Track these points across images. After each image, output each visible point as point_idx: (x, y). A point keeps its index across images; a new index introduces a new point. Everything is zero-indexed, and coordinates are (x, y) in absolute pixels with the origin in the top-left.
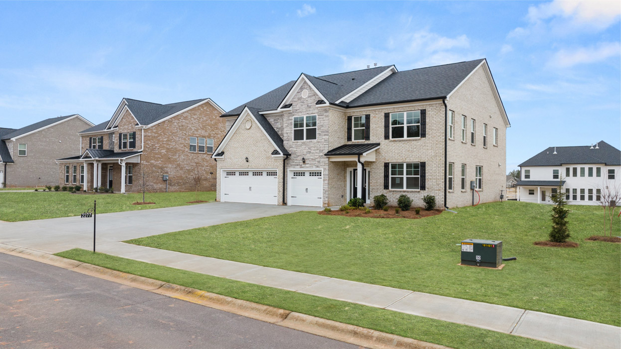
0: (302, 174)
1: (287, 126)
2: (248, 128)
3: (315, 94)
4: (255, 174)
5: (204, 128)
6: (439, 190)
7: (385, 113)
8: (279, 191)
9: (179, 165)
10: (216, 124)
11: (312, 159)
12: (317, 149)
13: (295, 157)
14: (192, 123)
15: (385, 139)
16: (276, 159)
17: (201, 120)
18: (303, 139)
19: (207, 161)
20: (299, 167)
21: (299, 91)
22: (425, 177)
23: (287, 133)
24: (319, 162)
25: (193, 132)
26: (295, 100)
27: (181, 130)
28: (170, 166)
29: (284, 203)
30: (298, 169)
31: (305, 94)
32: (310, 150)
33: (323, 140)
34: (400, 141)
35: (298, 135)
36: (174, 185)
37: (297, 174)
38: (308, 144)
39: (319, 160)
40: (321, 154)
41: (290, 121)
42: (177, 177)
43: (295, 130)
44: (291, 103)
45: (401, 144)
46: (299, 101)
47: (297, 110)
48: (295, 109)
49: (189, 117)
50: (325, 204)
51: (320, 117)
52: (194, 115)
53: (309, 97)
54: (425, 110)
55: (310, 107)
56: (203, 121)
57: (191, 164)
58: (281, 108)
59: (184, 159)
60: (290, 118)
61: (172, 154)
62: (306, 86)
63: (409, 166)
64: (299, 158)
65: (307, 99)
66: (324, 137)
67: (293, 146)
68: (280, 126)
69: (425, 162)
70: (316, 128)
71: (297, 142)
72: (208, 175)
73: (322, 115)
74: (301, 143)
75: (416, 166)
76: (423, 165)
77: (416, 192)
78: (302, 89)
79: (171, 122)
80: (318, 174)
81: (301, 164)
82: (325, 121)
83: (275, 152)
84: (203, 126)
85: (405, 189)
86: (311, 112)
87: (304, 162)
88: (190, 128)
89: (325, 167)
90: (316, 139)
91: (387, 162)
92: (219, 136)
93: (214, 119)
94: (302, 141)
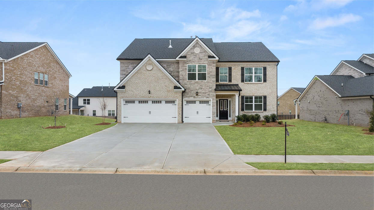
0: (194, 102)
1: (183, 70)
2: (150, 69)
3: (205, 52)
4: (154, 102)
5: (43, 66)
6: (274, 111)
7: (242, 67)
8: (179, 114)
9: (28, 95)
10: (50, 63)
11: (204, 93)
12: (207, 87)
13: (189, 91)
14: (36, 61)
15: (242, 82)
16: (176, 92)
17: (41, 59)
18: (196, 80)
19: (45, 92)
20: (193, 97)
21: (193, 48)
22: (266, 104)
23: (182, 75)
24: (209, 95)
25: (37, 68)
26: (188, 53)
27: (29, 66)
28: (22, 95)
29: (183, 122)
30: (192, 99)
31: (197, 50)
32: (201, 87)
33: (212, 81)
34: (251, 84)
35: (192, 77)
36: (25, 112)
37: (188, 102)
38: (200, 83)
39: (209, 93)
40: (211, 90)
41: (185, 67)
42: (27, 105)
43: (188, 73)
44: (186, 55)
45: (252, 85)
46: (193, 55)
47: (190, 60)
48: (189, 59)
49: (34, 56)
51: (209, 66)
52: (37, 54)
53: (200, 53)
54: (266, 67)
55: (201, 59)
56: (42, 60)
57: (35, 94)
58: (179, 58)
59: (31, 90)
60: (185, 65)
61: (24, 86)
62: (198, 46)
63: (256, 98)
64: (192, 92)
65: (198, 54)
66: (212, 79)
67: (188, 84)
68: (172, 70)
69: (266, 96)
70: (206, 73)
71: (191, 81)
72: (45, 103)
73: (211, 65)
74: (194, 82)
75: (260, 97)
76: (265, 97)
77: (261, 112)
78: (194, 47)
79: (23, 58)
80: (207, 102)
81: (194, 96)
82: (213, 69)
83: (176, 87)
84: (42, 64)
85: (254, 110)
86: (202, 63)
87: (197, 95)
88: (35, 65)
89: (213, 98)
90: (206, 80)
91: (243, 95)
92: (51, 72)
93: (49, 59)
94: (195, 81)
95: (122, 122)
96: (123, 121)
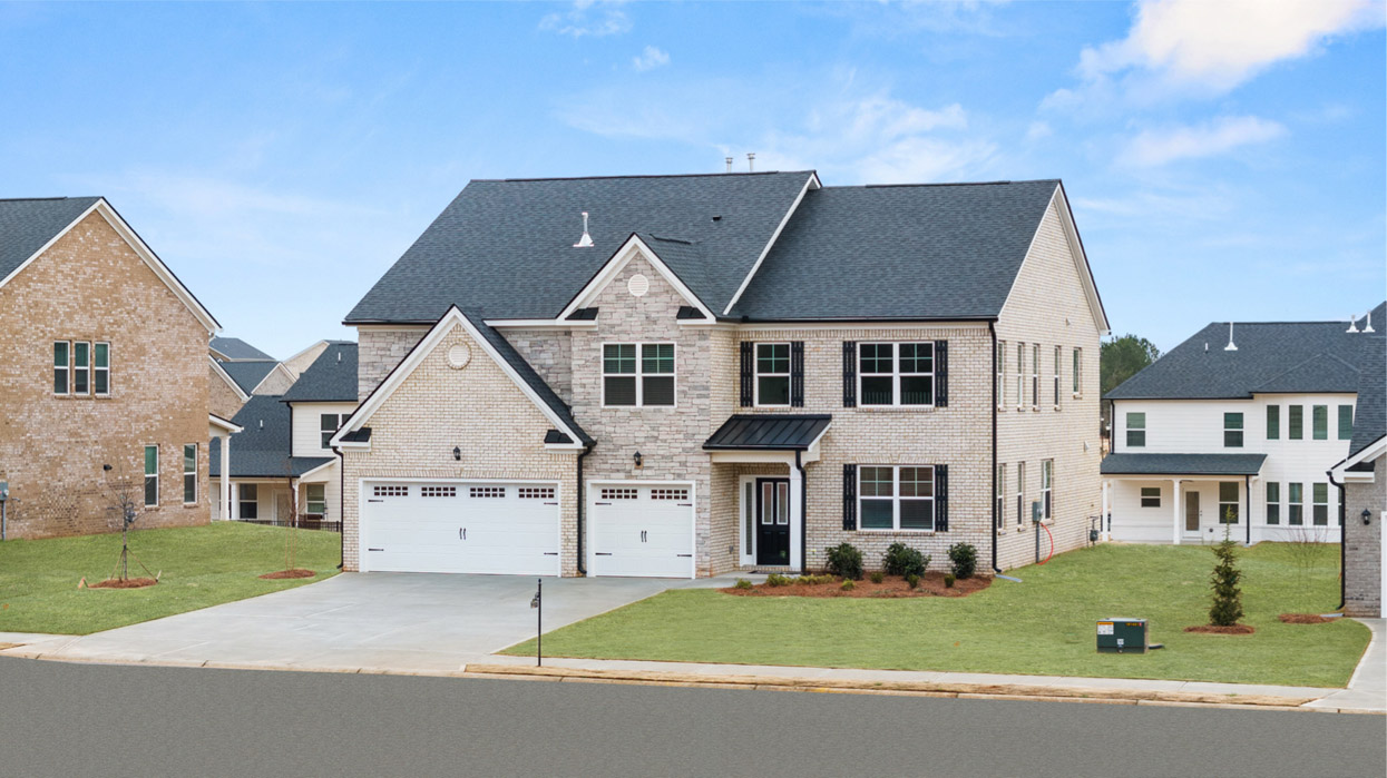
0: (631, 493)
1: (585, 366)
2: (460, 364)
3: (670, 290)
4: (477, 492)
5: (87, 306)
6: (981, 531)
7: (845, 343)
8: (568, 540)
9: (29, 445)
10: (116, 286)
11: (663, 457)
12: (678, 432)
13: (609, 450)
14: (59, 292)
15: (845, 406)
16: (554, 455)
17: (81, 277)
18: (634, 403)
19: (96, 426)
20: (622, 475)
21: (622, 276)
22: (946, 499)
23: (584, 386)
24: (683, 464)
25: (62, 321)
26: (605, 298)
27: (34, 319)
28: (9, 448)
29: (581, 571)
30: (619, 480)
31: (639, 286)
32: (656, 434)
33: (695, 409)
34: (884, 412)
35: (618, 392)
36: (19, 518)
37: (609, 493)
38: (650, 416)
39: (683, 459)
40: (690, 444)
41: (594, 354)
42: (26, 486)
43: (606, 378)
44: (595, 305)
45: (887, 419)
46: (622, 304)
47: (613, 326)
48: (608, 322)
49: (52, 272)
50: (703, 570)
51: (685, 349)
52: (64, 262)
53: (650, 294)
54: (946, 342)
55: (655, 322)
56: (85, 281)
57: (59, 439)
58: (567, 319)
59: (41, 423)
60: (594, 345)
61: (14, 408)
62: (644, 267)
63: (906, 473)
64: (622, 452)
65: (644, 300)
66: (696, 401)
67: (604, 420)
68: (551, 362)
69: (946, 466)
70: (672, 378)
71: (616, 411)
72: (97, 475)
73: (691, 346)
74: (628, 414)
75: (924, 473)
76: (942, 471)
77: (925, 535)
78: (628, 271)
79: (12, 291)
80: (680, 494)
81: (628, 468)
82: (699, 362)
83: (554, 437)
84: (85, 298)
85: (897, 527)
86: (658, 335)
87: (638, 463)
88: (55, 311)
89: (701, 477)
90: (672, 404)
91: (850, 462)
92: (123, 329)
93: (113, 269)
94: (631, 407)
95: (363, 568)
96: (366, 563)
